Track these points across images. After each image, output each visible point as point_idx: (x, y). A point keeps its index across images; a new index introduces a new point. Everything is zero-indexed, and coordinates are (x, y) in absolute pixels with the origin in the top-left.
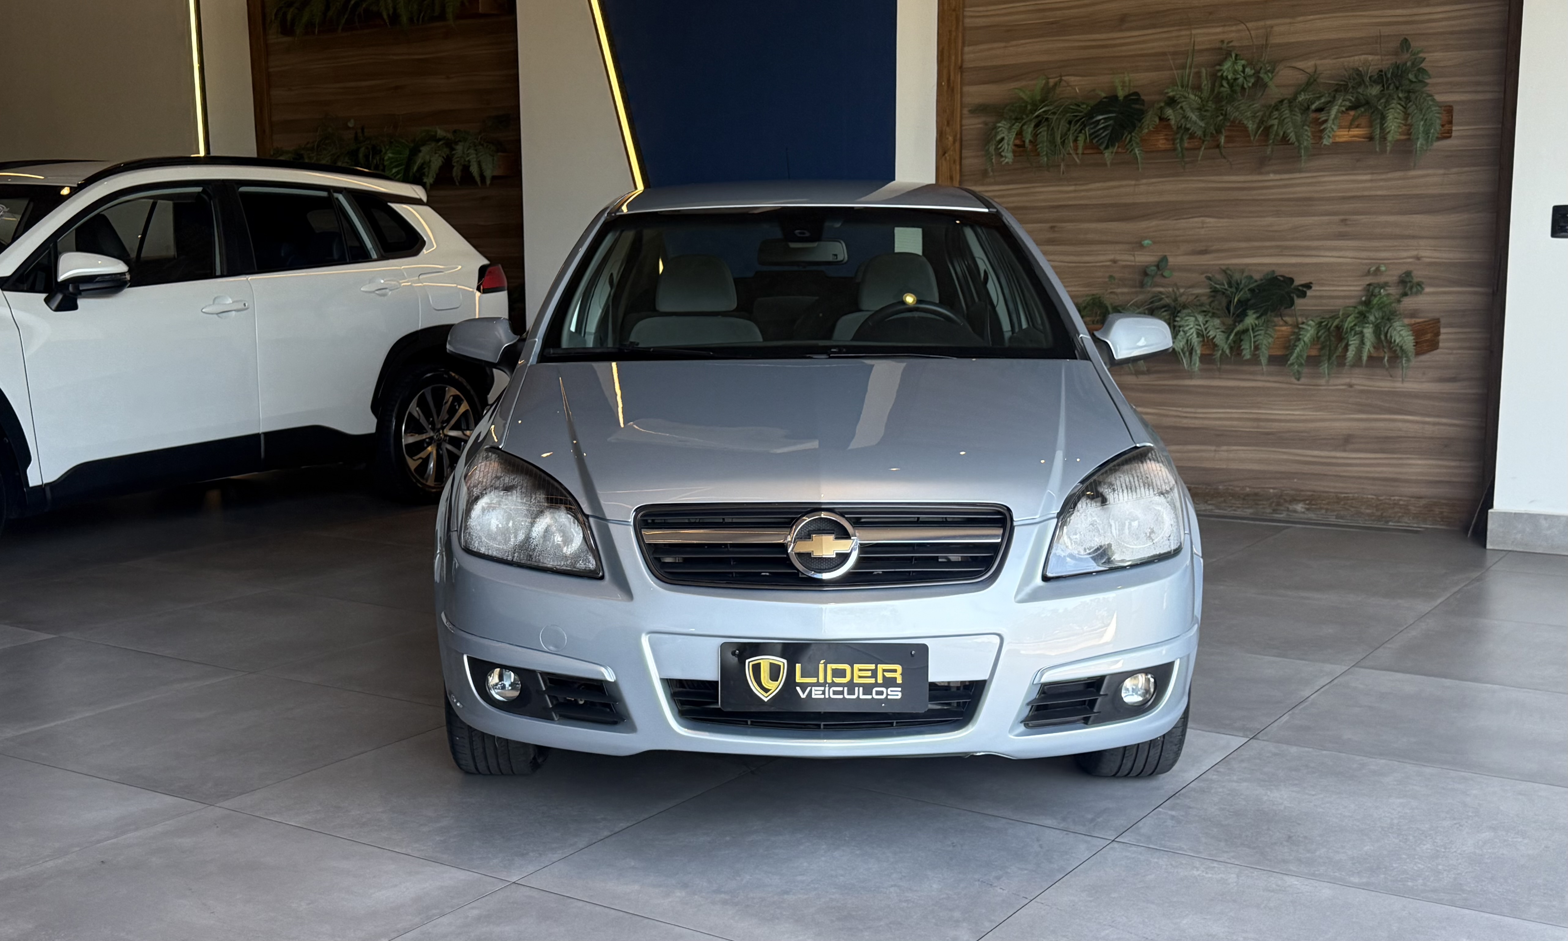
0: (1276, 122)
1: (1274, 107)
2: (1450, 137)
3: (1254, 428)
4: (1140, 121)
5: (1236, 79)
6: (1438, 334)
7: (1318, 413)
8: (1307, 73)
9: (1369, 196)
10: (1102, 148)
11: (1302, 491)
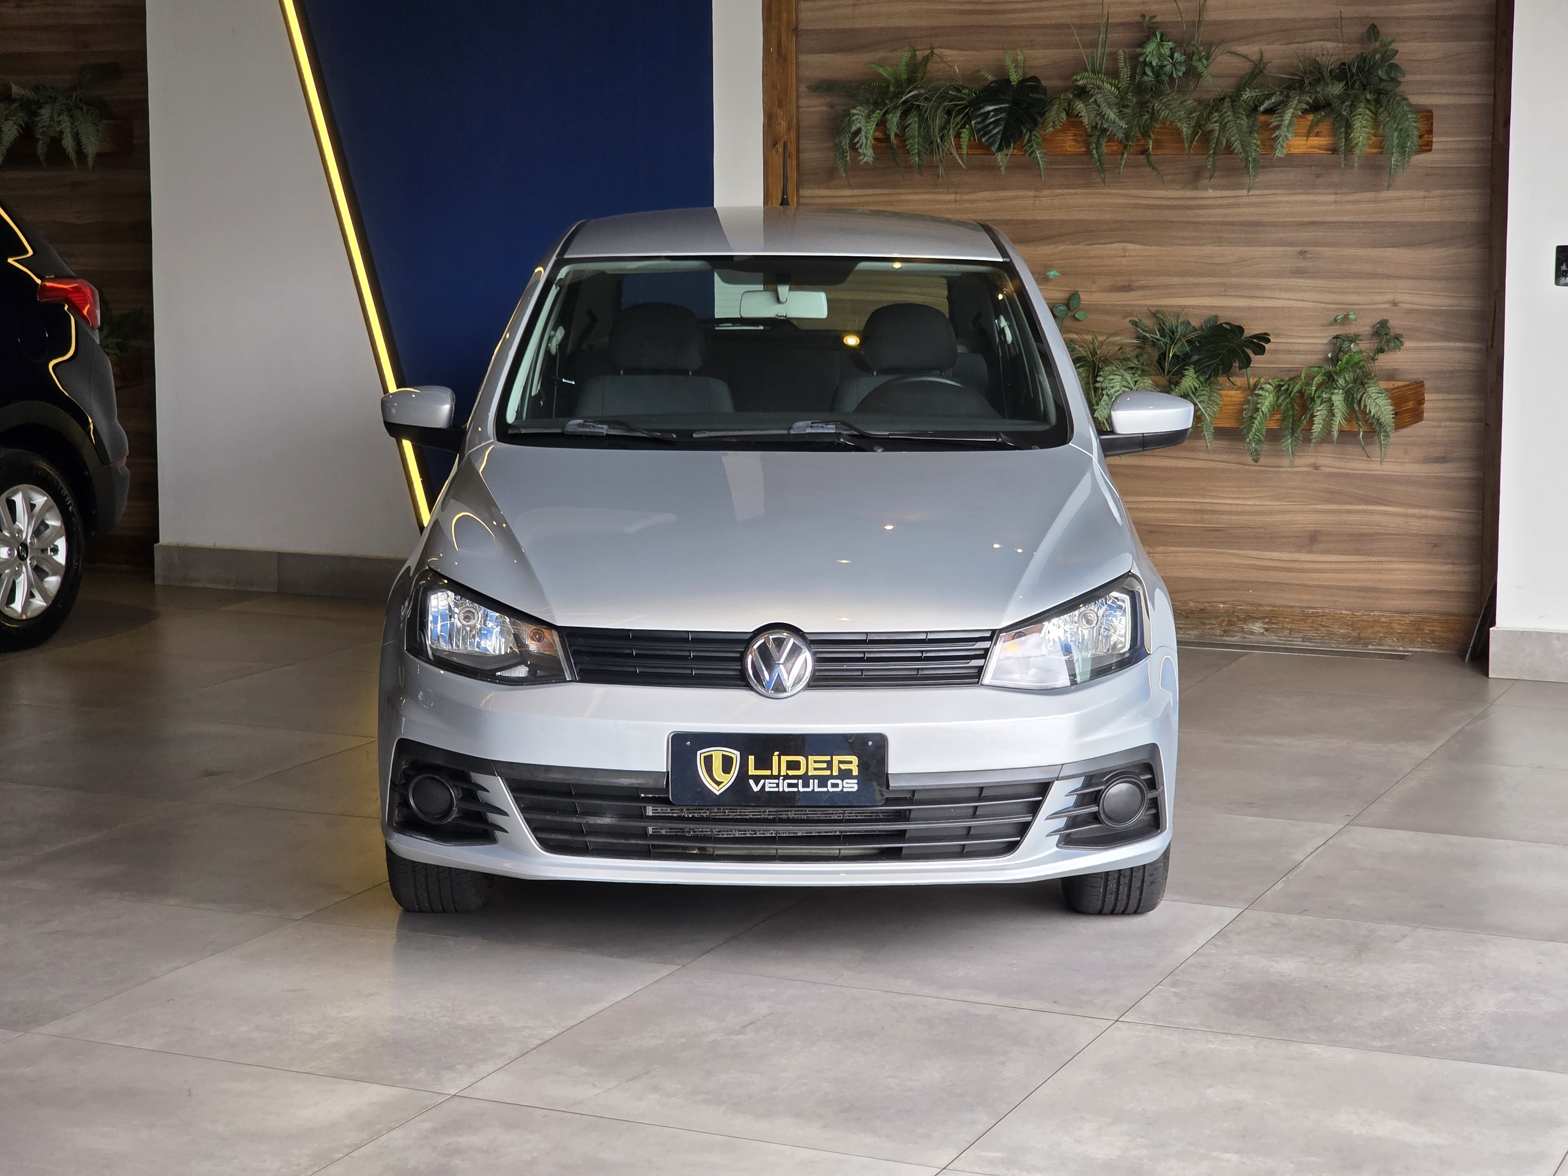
0: (1216, 126)
1: (1213, 106)
2: (1430, 150)
3: (1196, 522)
4: (1042, 115)
5: (1162, 67)
6: (1421, 402)
7: (1277, 503)
8: (1252, 62)
9: (1334, 222)
10: (994, 149)
11: (1260, 605)
